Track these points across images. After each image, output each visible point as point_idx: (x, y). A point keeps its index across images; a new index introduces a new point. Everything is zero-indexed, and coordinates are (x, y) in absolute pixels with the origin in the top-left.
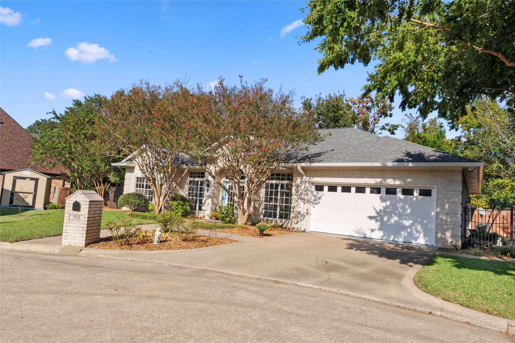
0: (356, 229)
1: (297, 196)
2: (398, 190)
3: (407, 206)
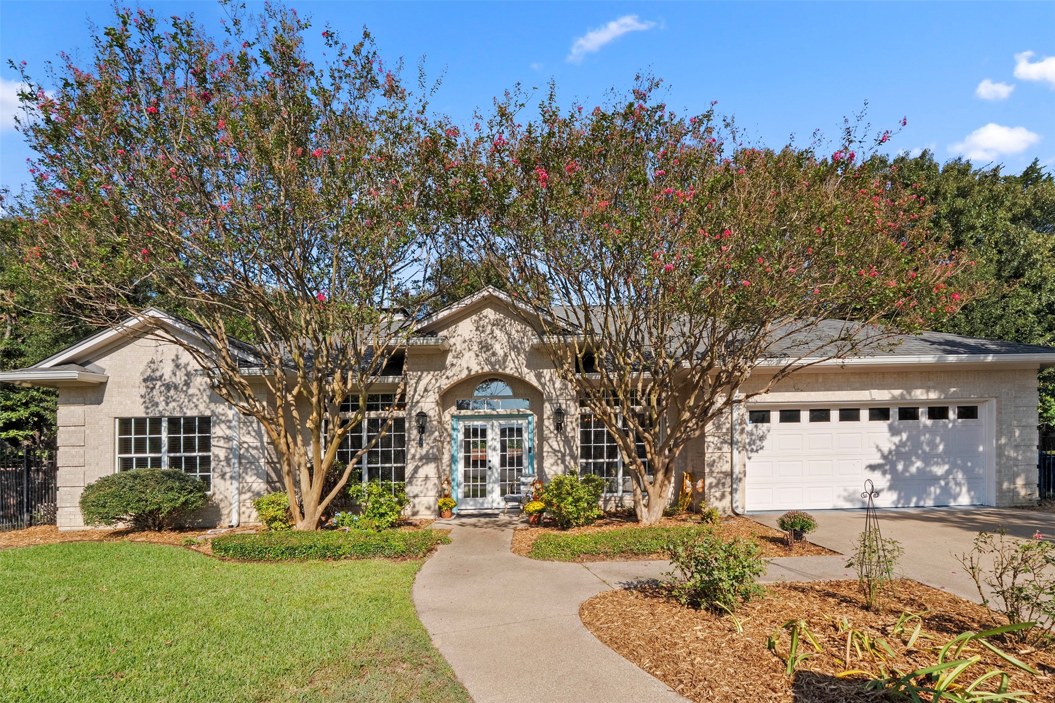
0: (846, 494)
1: (719, 437)
2: (920, 410)
3: (938, 440)
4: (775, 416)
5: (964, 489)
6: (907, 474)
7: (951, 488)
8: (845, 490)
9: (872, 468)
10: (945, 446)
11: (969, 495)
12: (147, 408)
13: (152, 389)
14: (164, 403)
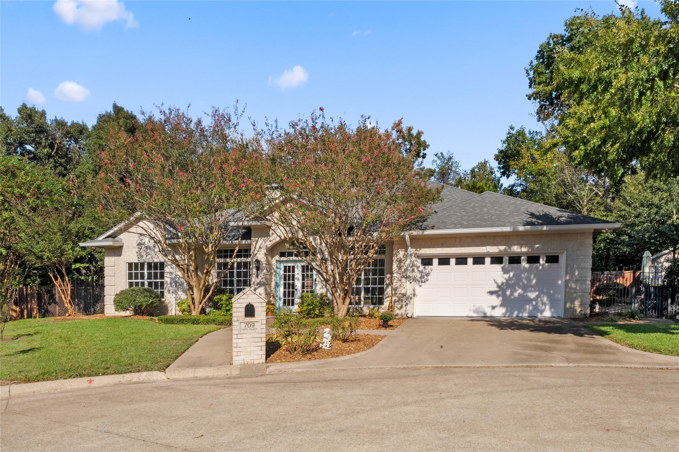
0: (474, 308)
1: (400, 274)
2: (522, 258)
3: (532, 276)
4: (436, 261)
5: (548, 307)
6: (512, 297)
7: (539, 306)
8: (474, 306)
9: (491, 293)
10: (537, 280)
11: (551, 311)
12: (139, 258)
13: (141, 249)
14: (145, 256)
